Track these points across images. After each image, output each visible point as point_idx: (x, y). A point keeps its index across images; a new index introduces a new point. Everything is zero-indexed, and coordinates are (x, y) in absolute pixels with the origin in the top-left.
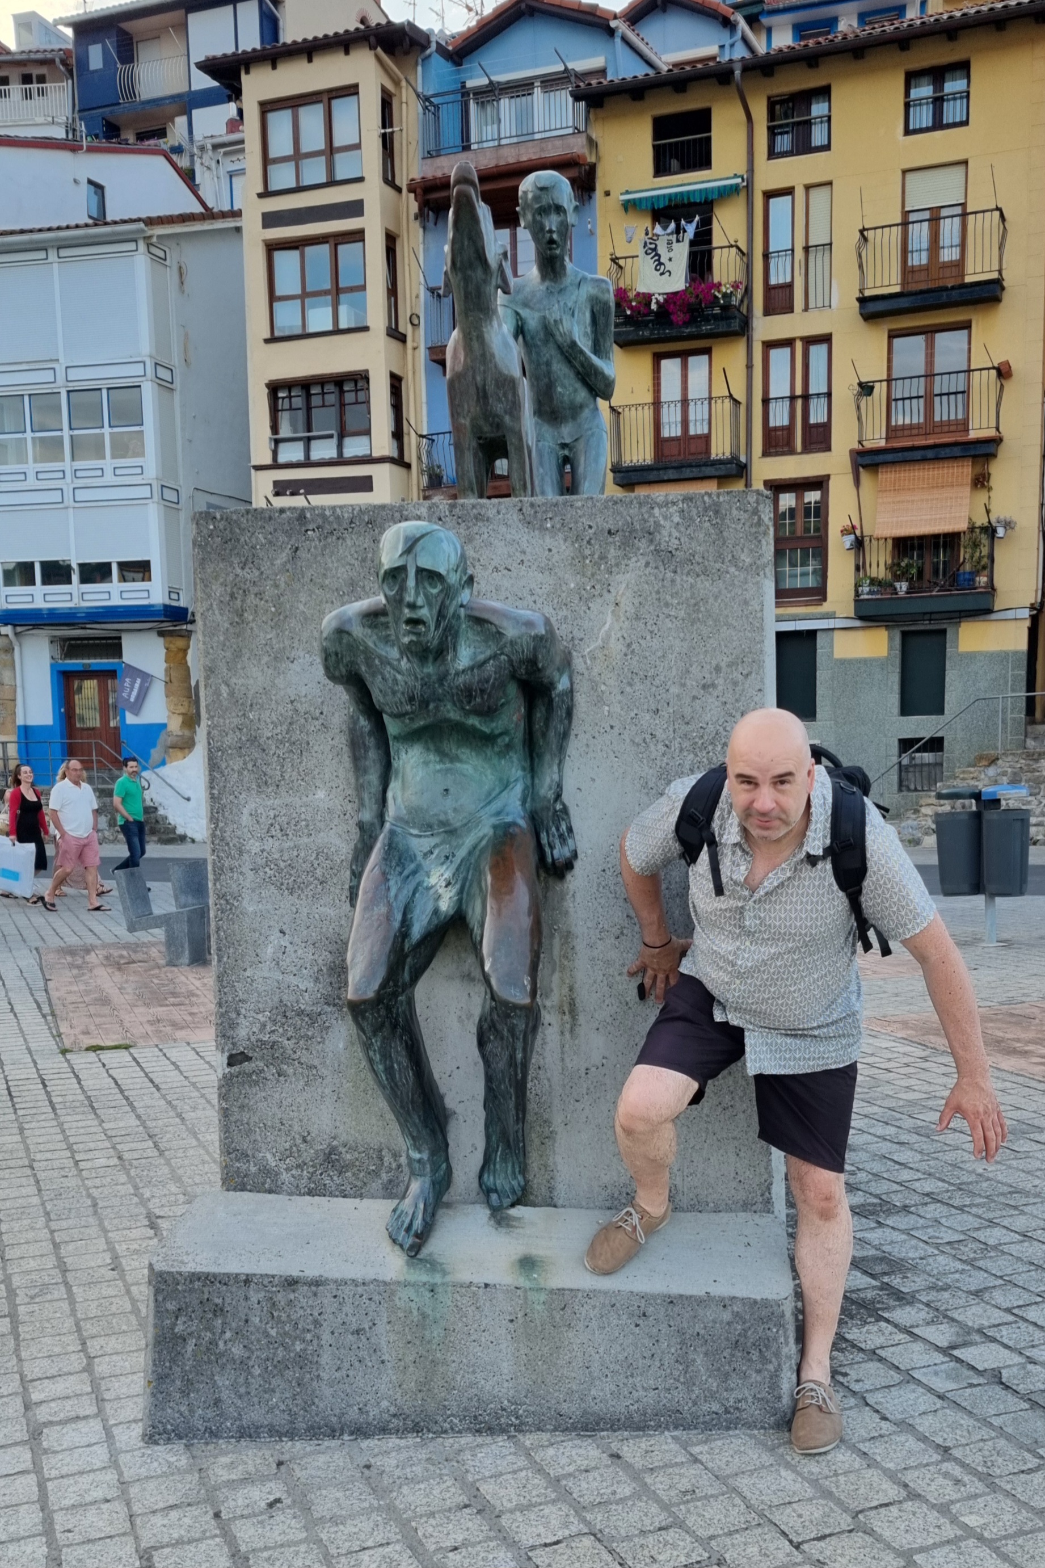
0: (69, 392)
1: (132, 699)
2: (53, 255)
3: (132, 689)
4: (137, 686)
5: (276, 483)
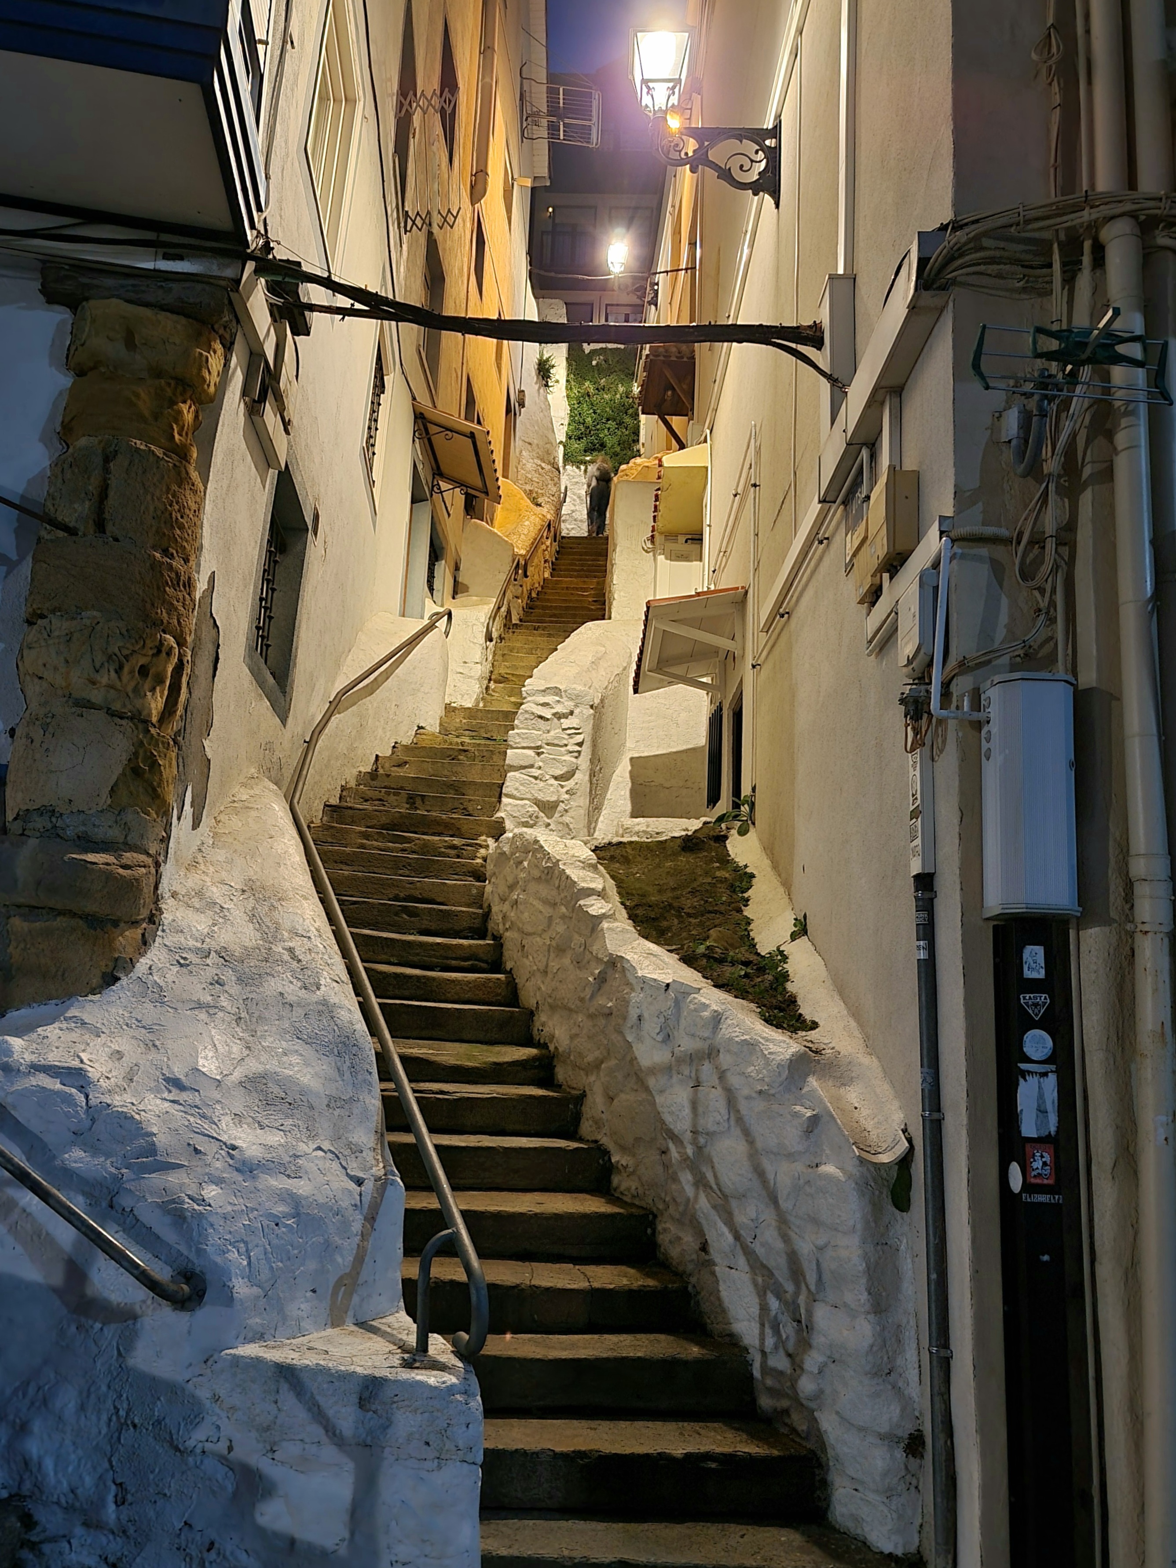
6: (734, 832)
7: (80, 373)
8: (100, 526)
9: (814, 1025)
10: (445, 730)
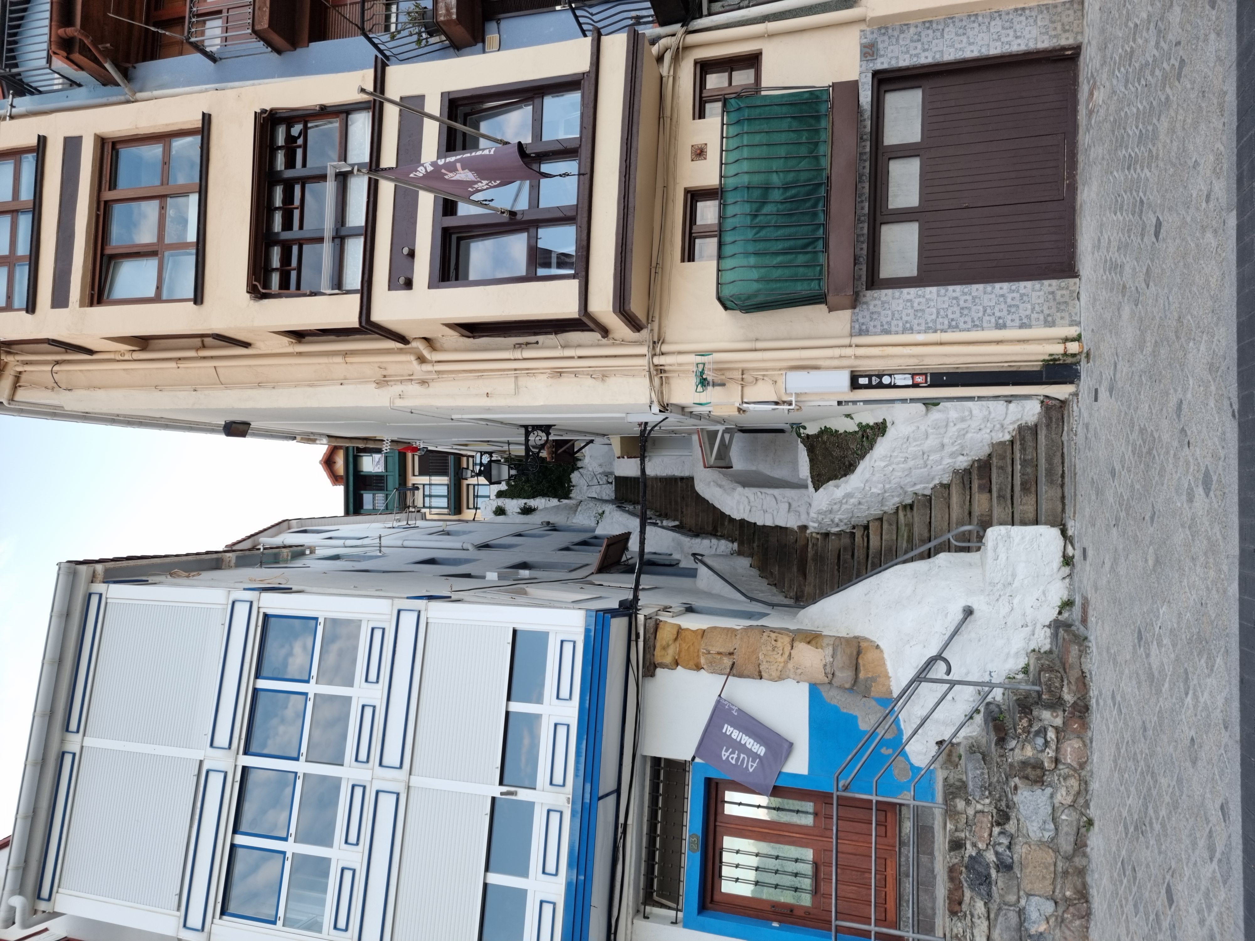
0: (246, 753)
1: (761, 750)
2: (73, 743)
3: (741, 748)
4: (736, 734)
5: (392, 285)
6: (806, 432)
7: (677, 664)
8: (731, 654)
9: (884, 420)
10: (751, 555)
